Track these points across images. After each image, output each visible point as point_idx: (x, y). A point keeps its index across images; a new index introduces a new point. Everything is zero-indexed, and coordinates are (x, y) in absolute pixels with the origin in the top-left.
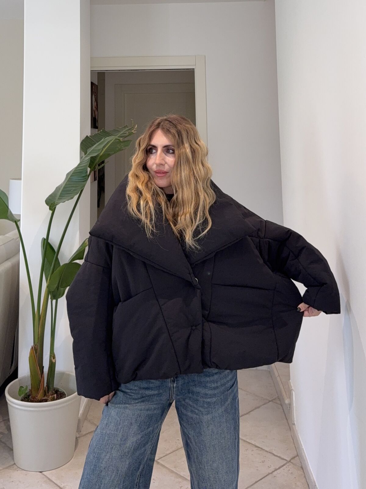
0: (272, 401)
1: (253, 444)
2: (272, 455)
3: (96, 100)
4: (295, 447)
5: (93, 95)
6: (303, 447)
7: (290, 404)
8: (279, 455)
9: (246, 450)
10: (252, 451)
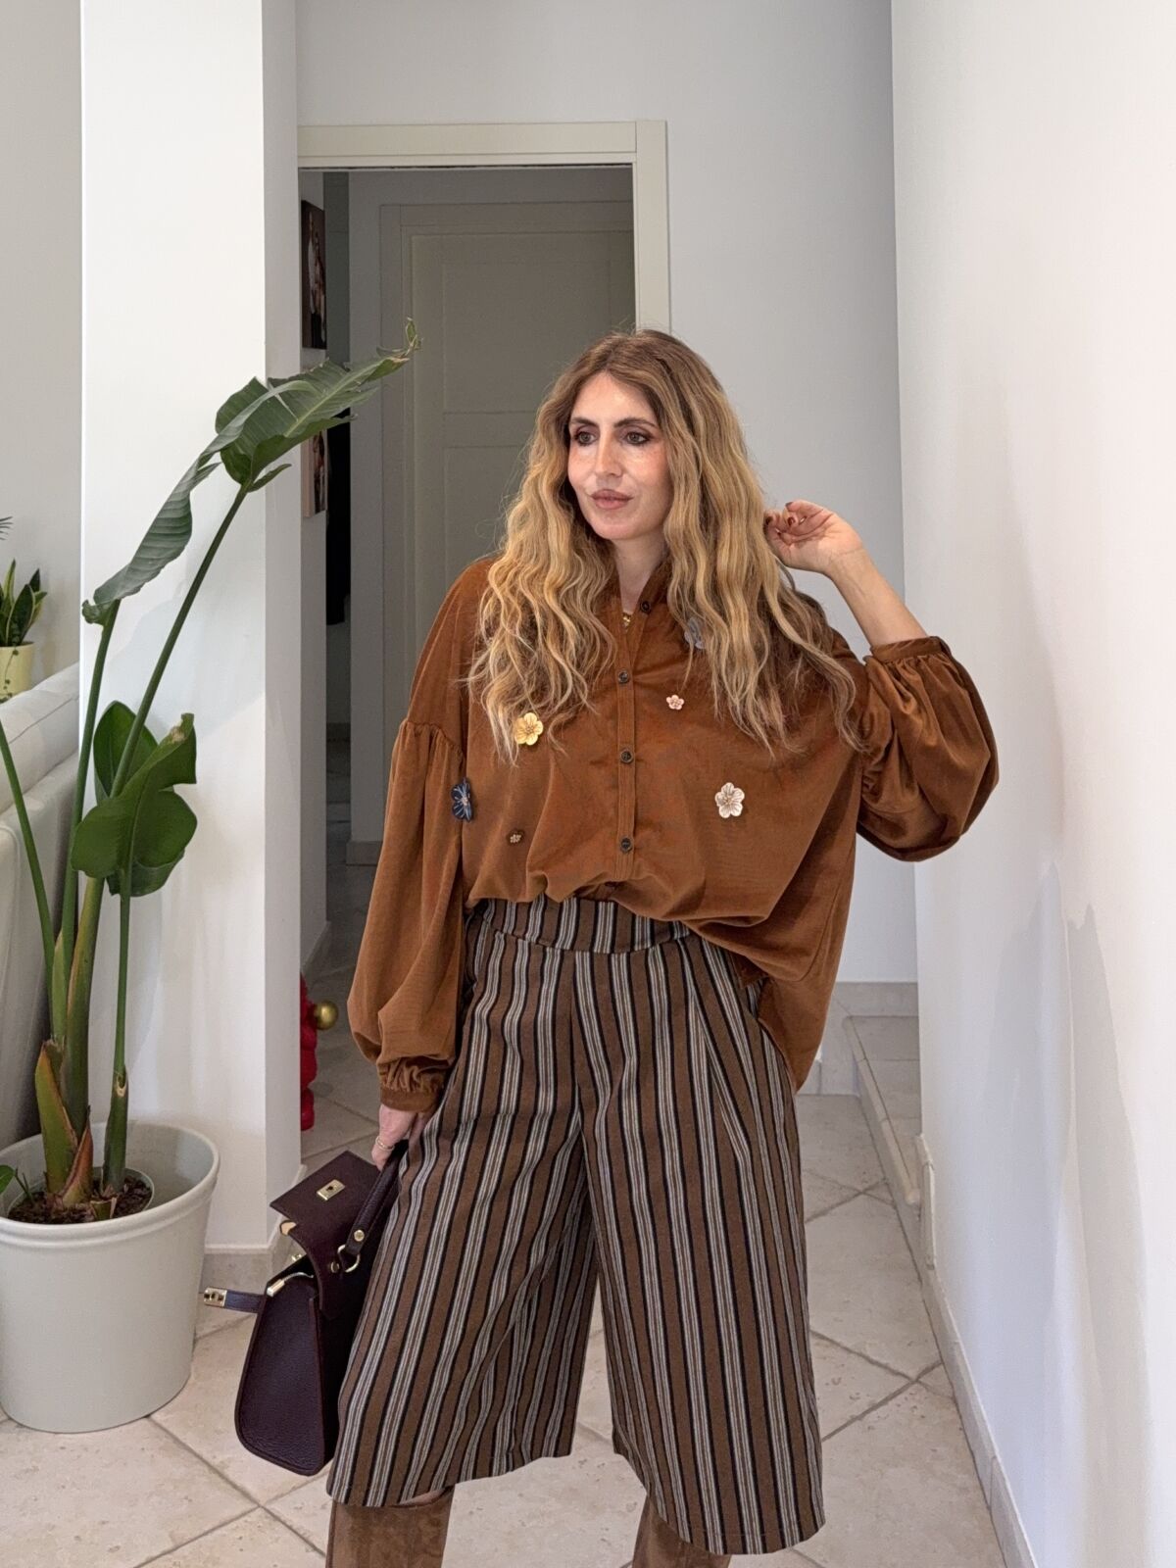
0: (865, 1192)
2: (863, 1360)
3: (320, 260)
4: (934, 1335)
5: (310, 245)
7: (921, 1207)
8: (885, 1362)
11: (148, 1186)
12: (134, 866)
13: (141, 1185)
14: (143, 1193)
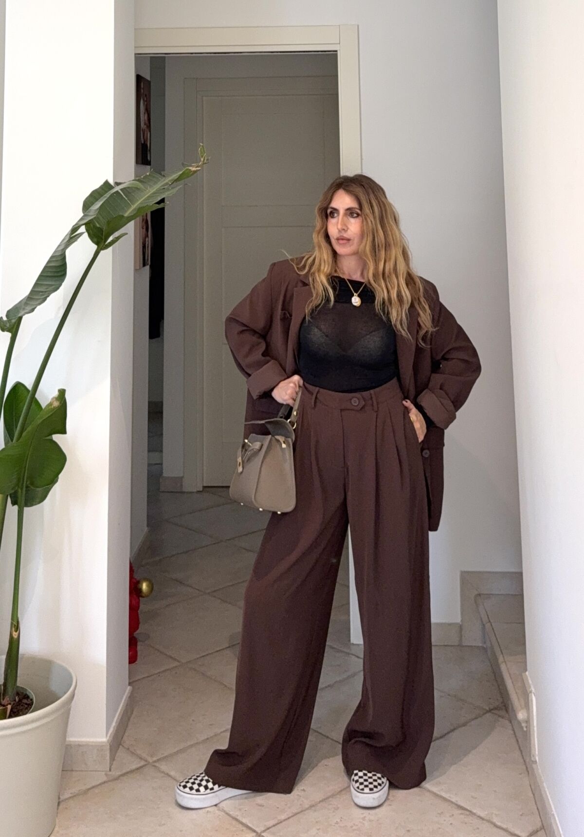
0: (490, 711)
1: (453, 800)
2: (492, 826)
3: (148, 111)
4: (538, 808)
5: (142, 102)
6: (554, 812)
7: (528, 721)
8: (504, 826)
9: (438, 813)
10: (450, 816)
11: (31, 697)
12: (27, 487)
13: (27, 697)
14: (28, 703)
